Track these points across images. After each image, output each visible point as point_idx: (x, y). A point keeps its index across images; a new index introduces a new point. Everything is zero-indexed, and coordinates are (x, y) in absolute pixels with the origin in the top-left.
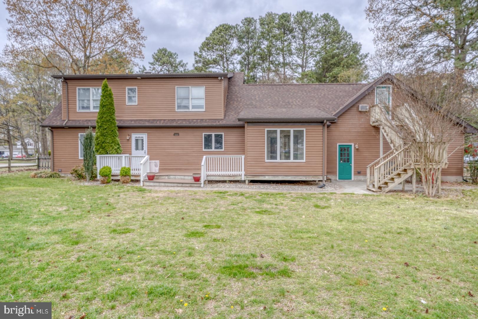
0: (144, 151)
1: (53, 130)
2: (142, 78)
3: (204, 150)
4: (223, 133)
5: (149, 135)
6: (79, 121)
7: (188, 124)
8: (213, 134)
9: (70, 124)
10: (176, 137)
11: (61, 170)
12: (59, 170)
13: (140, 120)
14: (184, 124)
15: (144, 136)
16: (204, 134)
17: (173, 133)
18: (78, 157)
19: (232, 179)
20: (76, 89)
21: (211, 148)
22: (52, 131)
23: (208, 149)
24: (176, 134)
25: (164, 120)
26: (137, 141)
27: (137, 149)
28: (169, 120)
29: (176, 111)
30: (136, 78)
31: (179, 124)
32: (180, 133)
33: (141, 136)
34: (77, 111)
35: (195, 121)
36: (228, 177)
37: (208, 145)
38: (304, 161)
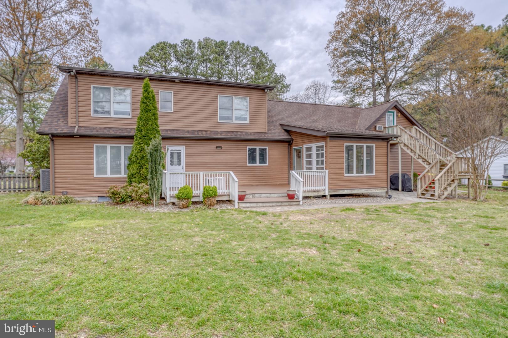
0: (181, 166)
1: (54, 138)
2: (181, 82)
3: (248, 165)
4: (267, 148)
5: (187, 148)
6: (94, 128)
7: (233, 137)
8: (258, 148)
9: (83, 132)
10: (219, 151)
11: (67, 192)
12: (63, 192)
13: (177, 130)
14: (229, 136)
15: (182, 149)
16: (248, 147)
17: (215, 146)
18: (93, 174)
19: (316, 194)
20: (90, 87)
21: (256, 163)
22: (52, 140)
23: (253, 163)
24: (219, 147)
25: (206, 131)
26: (172, 154)
27: (172, 164)
28: (211, 132)
29: (219, 121)
30: (173, 81)
31: (223, 136)
32: (222, 146)
33: (178, 149)
34: (92, 116)
35: (239, 133)
36: (313, 193)
37: (252, 159)
38: (374, 174)
